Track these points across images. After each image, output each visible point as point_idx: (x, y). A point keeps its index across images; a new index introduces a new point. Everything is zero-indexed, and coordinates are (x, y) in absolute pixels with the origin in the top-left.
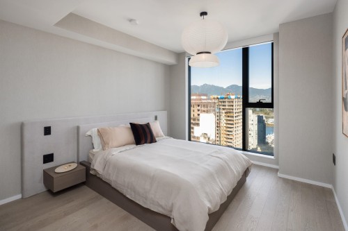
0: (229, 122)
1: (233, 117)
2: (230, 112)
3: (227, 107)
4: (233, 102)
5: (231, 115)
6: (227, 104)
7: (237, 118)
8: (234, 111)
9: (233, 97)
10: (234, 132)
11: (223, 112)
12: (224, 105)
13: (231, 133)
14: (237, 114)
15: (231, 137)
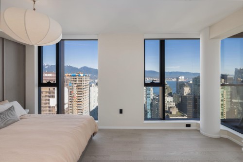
0: (79, 93)
1: (82, 89)
2: (80, 86)
3: (78, 82)
4: (82, 78)
5: (81, 87)
6: (78, 80)
7: (85, 90)
8: (83, 85)
9: (82, 75)
10: (83, 99)
11: (75, 85)
12: (75, 81)
13: (80, 100)
14: (85, 87)
15: (80, 103)
